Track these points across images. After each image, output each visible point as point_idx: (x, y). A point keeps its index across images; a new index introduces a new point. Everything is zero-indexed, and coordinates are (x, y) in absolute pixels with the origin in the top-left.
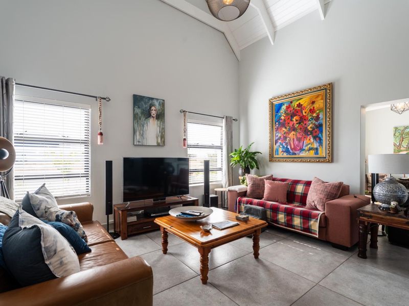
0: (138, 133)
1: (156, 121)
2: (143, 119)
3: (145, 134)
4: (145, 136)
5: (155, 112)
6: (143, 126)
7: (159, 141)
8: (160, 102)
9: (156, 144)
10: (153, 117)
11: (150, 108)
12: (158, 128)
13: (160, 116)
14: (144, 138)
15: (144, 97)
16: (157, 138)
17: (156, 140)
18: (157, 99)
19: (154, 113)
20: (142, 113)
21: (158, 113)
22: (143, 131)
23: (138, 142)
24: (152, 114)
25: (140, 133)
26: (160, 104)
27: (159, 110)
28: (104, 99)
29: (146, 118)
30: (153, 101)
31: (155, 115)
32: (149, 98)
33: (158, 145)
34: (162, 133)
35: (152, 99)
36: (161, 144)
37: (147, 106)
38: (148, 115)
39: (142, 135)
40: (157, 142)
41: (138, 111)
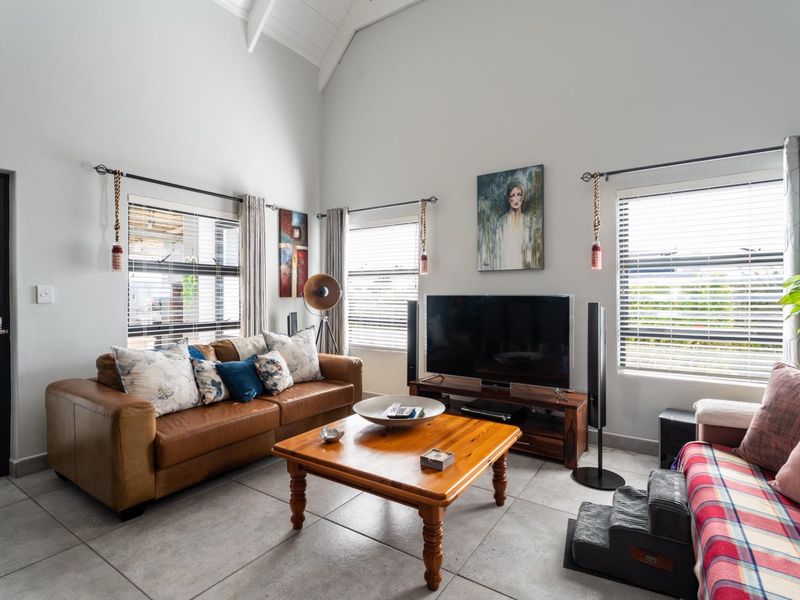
0: (484, 248)
1: (522, 216)
2: (494, 218)
3: (497, 248)
4: (497, 251)
5: (519, 197)
6: (495, 233)
7: (529, 259)
8: (530, 175)
9: (521, 267)
10: (515, 210)
11: (509, 191)
12: (527, 230)
13: (534, 204)
14: (496, 257)
15: (496, 174)
16: (524, 252)
17: (521, 257)
18: (524, 170)
19: (516, 201)
20: (491, 208)
21: (527, 197)
22: (494, 242)
23: (486, 265)
24: (513, 205)
25: (488, 247)
26: (530, 179)
27: (529, 191)
28: (429, 200)
29: (501, 216)
30: (515, 177)
31: (520, 203)
32: (505, 172)
33: (527, 268)
34: (535, 241)
35: (513, 172)
36: (533, 266)
37: (501, 190)
38: (504, 208)
39: (492, 251)
40: (525, 262)
41: (486, 205)
